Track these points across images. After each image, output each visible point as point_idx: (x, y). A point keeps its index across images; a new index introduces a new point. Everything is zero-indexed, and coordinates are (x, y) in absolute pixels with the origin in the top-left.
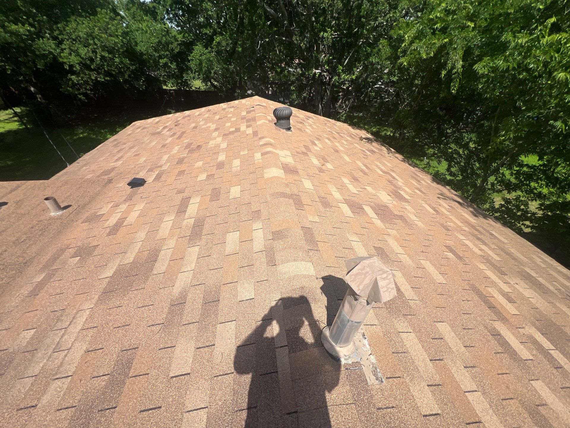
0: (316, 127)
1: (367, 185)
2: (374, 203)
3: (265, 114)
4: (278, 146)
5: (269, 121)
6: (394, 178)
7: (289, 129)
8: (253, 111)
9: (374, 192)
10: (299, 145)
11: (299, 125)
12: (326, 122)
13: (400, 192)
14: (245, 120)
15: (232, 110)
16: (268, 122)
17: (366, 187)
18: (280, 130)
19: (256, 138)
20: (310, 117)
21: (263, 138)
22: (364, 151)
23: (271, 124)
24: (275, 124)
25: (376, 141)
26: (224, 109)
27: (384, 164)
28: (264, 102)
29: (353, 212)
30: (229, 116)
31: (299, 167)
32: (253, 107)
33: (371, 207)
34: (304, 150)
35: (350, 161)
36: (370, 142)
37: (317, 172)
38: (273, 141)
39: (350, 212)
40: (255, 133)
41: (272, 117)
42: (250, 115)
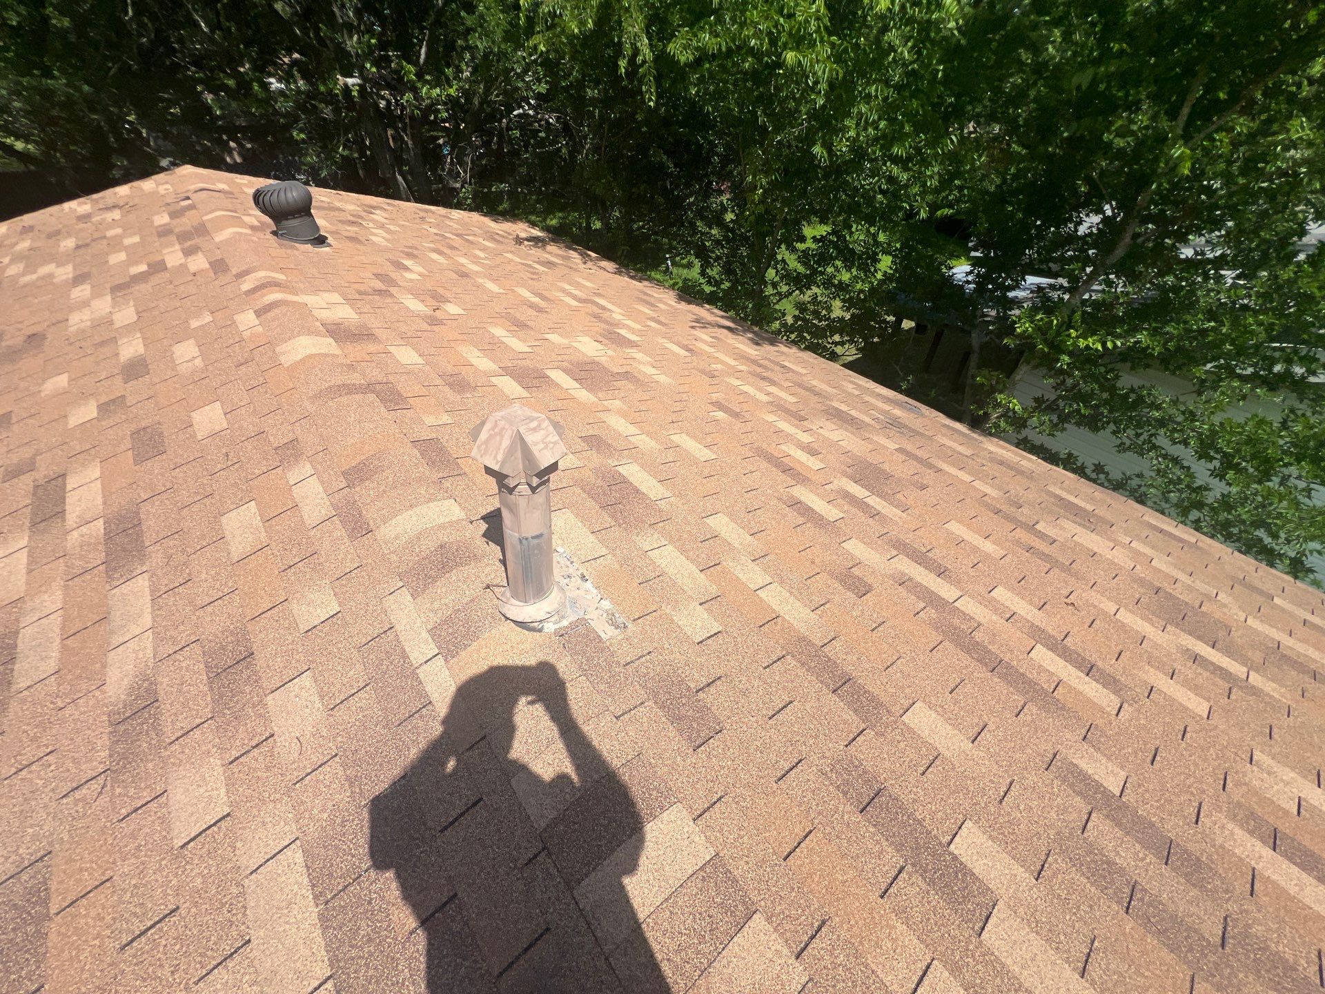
0: (397, 229)
1: (548, 331)
2: (571, 362)
3: (236, 212)
4: (302, 286)
5: (253, 228)
6: (603, 308)
7: (321, 241)
8: (192, 207)
9: (565, 341)
10: (362, 275)
11: (349, 228)
12: (422, 214)
13: (618, 331)
14: (173, 238)
15: (116, 214)
16: (249, 231)
17: (547, 336)
18: (293, 248)
19: (224, 279)
20: (374, 208)
21: (246, 273)
22: (530, 266)
23: (261, 235)
24: (274, 233)
25: (553, 240)
26: (85, 218)
27: (578, 286)
28: (220, 181)
29: (526, 388)
30: (110, 233)
31: (374, 323)
32: (188, 198)
33: (564, 371)
34: (379, 285)
35: (501, 291)
36: (540, 244)
37: (425, 326)
38: (282, 277)
39: (520, 388)
40: (219, 266)
41: (256, 216)
42: (184, 220)
